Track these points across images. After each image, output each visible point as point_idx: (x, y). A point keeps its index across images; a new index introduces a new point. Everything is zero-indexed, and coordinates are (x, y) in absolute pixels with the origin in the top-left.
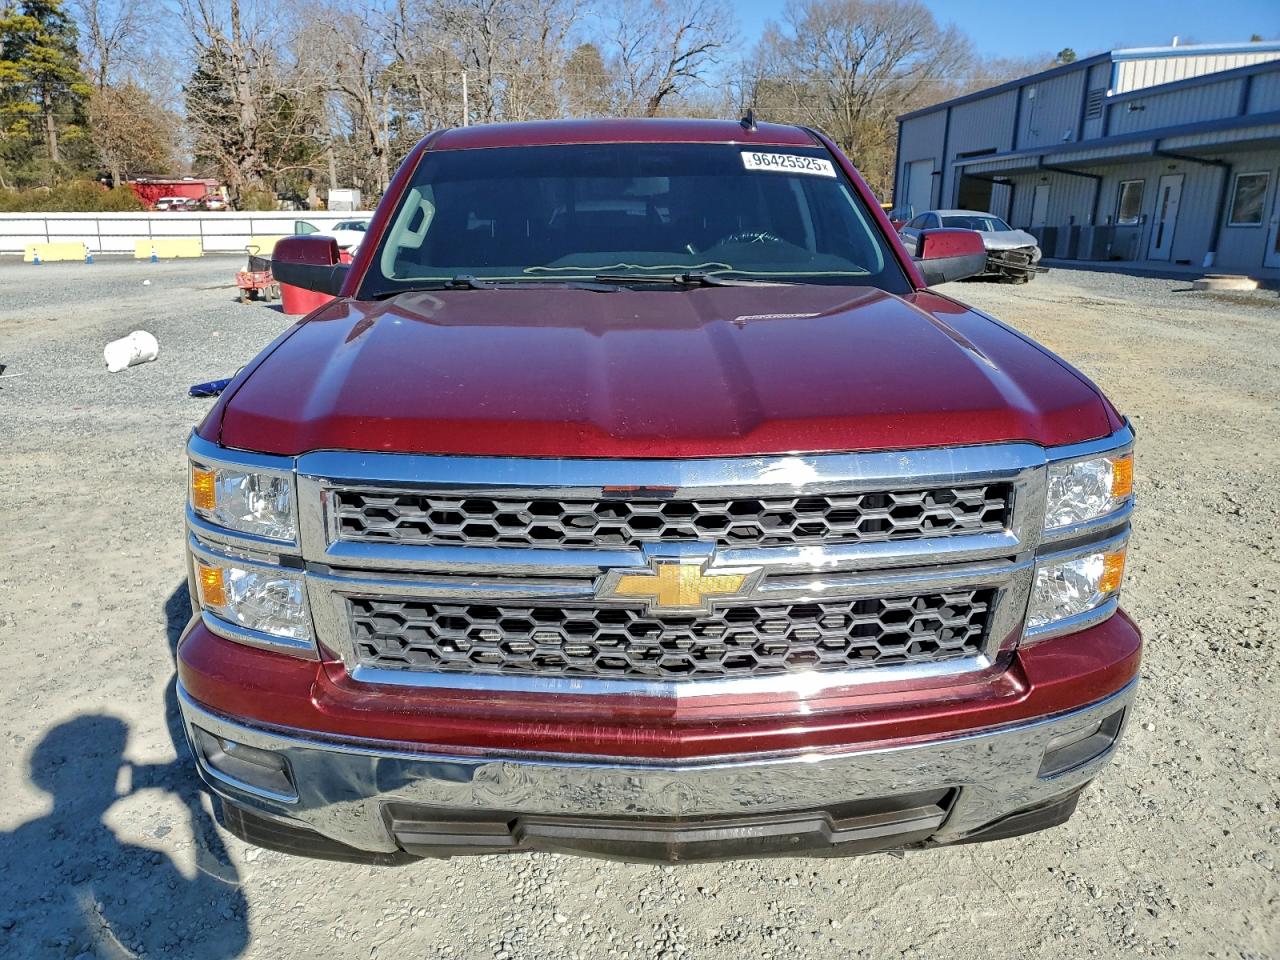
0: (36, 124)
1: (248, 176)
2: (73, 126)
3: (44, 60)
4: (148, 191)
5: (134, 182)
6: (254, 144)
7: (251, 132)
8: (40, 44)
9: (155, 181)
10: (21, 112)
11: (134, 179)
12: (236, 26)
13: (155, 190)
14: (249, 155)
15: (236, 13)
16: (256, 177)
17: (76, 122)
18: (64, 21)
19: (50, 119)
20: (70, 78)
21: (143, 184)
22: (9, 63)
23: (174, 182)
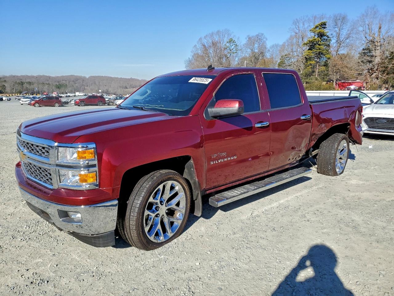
0: (314, 67)
1: (373, 79)
2: (323, 67)
3: (319, 49)
4: (344, 84)
5: (340, 82)
6: (377, 69)
7: (377, 65)
8: (319, 45)
9: (347, 82)
10: (310, 64)
11: (341, 81)
12: (380, 32)
13: (346, 84)
14: (375, 72)
15: (380, 28)
16: (376, 80)
17: (324, 66)
18: (328, 38)
19: (318, 65)
20: (326, 54)
21: (343, 82)
22: (310, 51)
23: (353, 81)
